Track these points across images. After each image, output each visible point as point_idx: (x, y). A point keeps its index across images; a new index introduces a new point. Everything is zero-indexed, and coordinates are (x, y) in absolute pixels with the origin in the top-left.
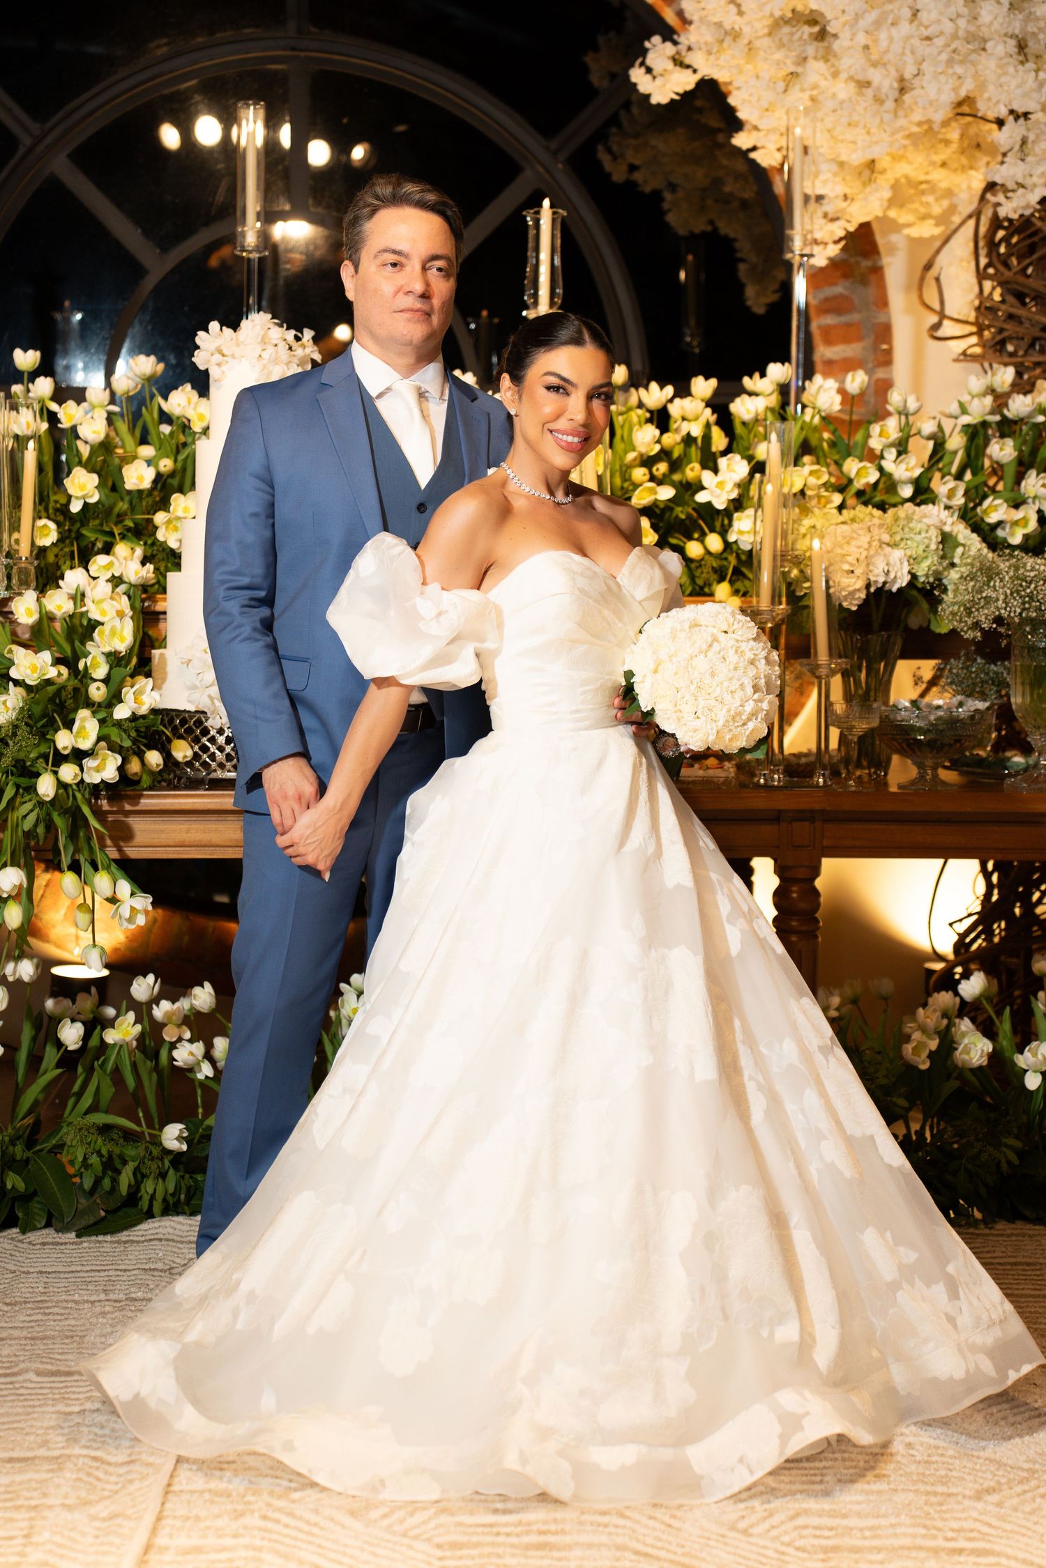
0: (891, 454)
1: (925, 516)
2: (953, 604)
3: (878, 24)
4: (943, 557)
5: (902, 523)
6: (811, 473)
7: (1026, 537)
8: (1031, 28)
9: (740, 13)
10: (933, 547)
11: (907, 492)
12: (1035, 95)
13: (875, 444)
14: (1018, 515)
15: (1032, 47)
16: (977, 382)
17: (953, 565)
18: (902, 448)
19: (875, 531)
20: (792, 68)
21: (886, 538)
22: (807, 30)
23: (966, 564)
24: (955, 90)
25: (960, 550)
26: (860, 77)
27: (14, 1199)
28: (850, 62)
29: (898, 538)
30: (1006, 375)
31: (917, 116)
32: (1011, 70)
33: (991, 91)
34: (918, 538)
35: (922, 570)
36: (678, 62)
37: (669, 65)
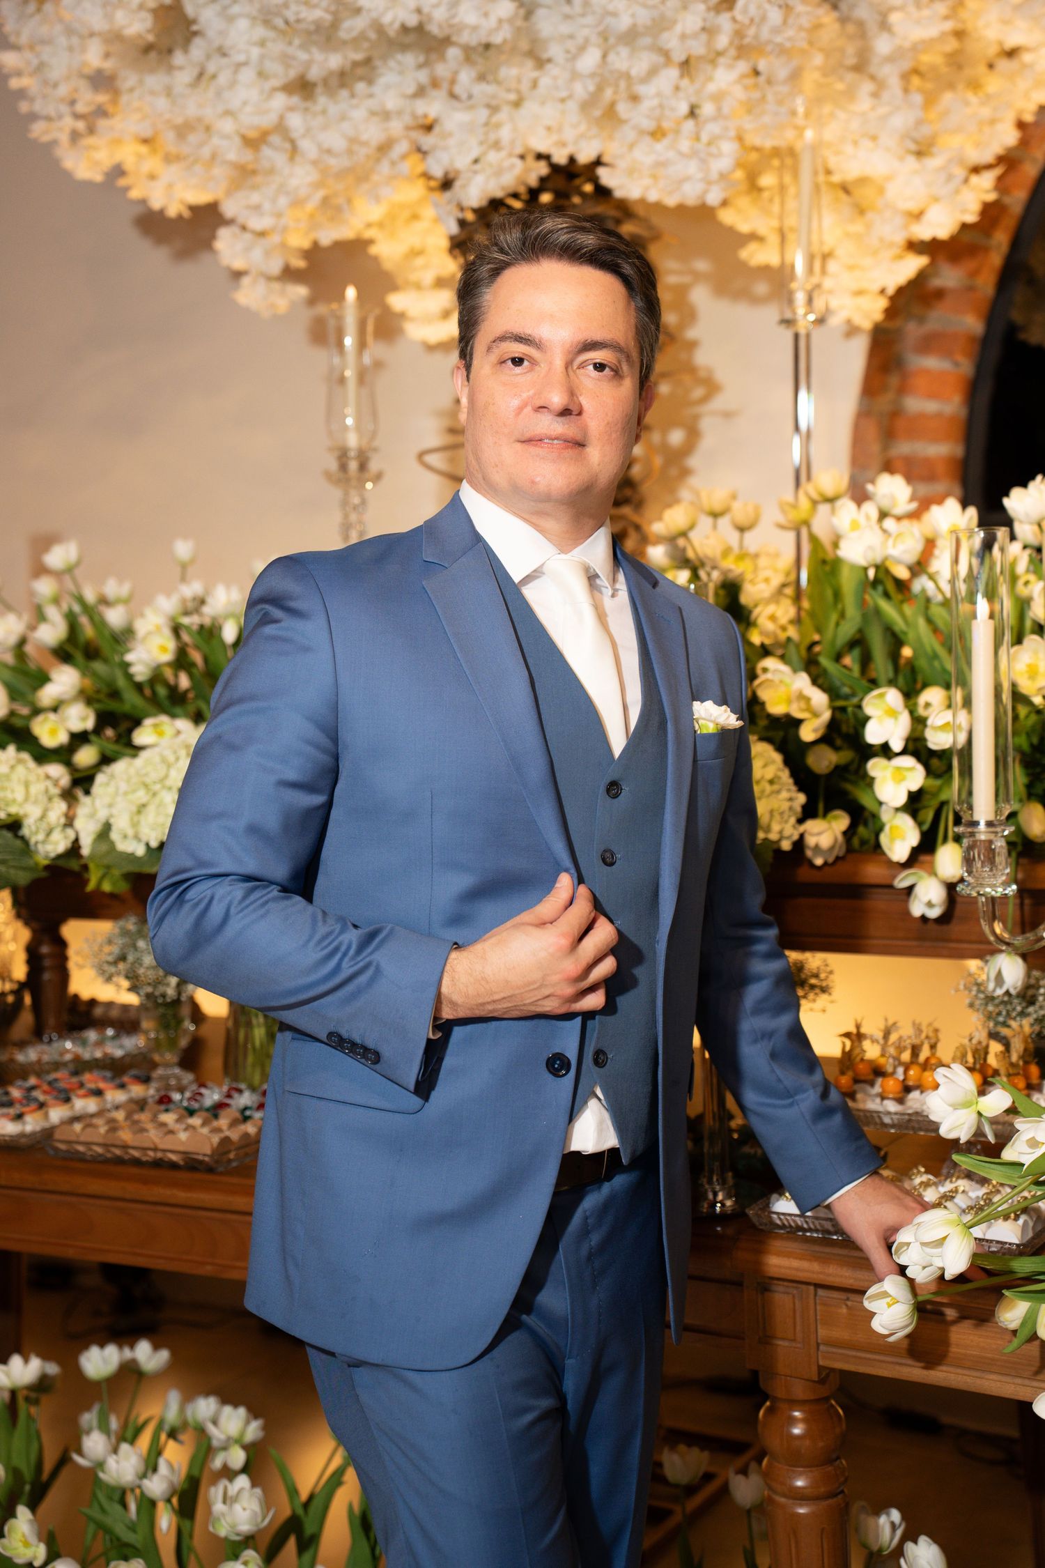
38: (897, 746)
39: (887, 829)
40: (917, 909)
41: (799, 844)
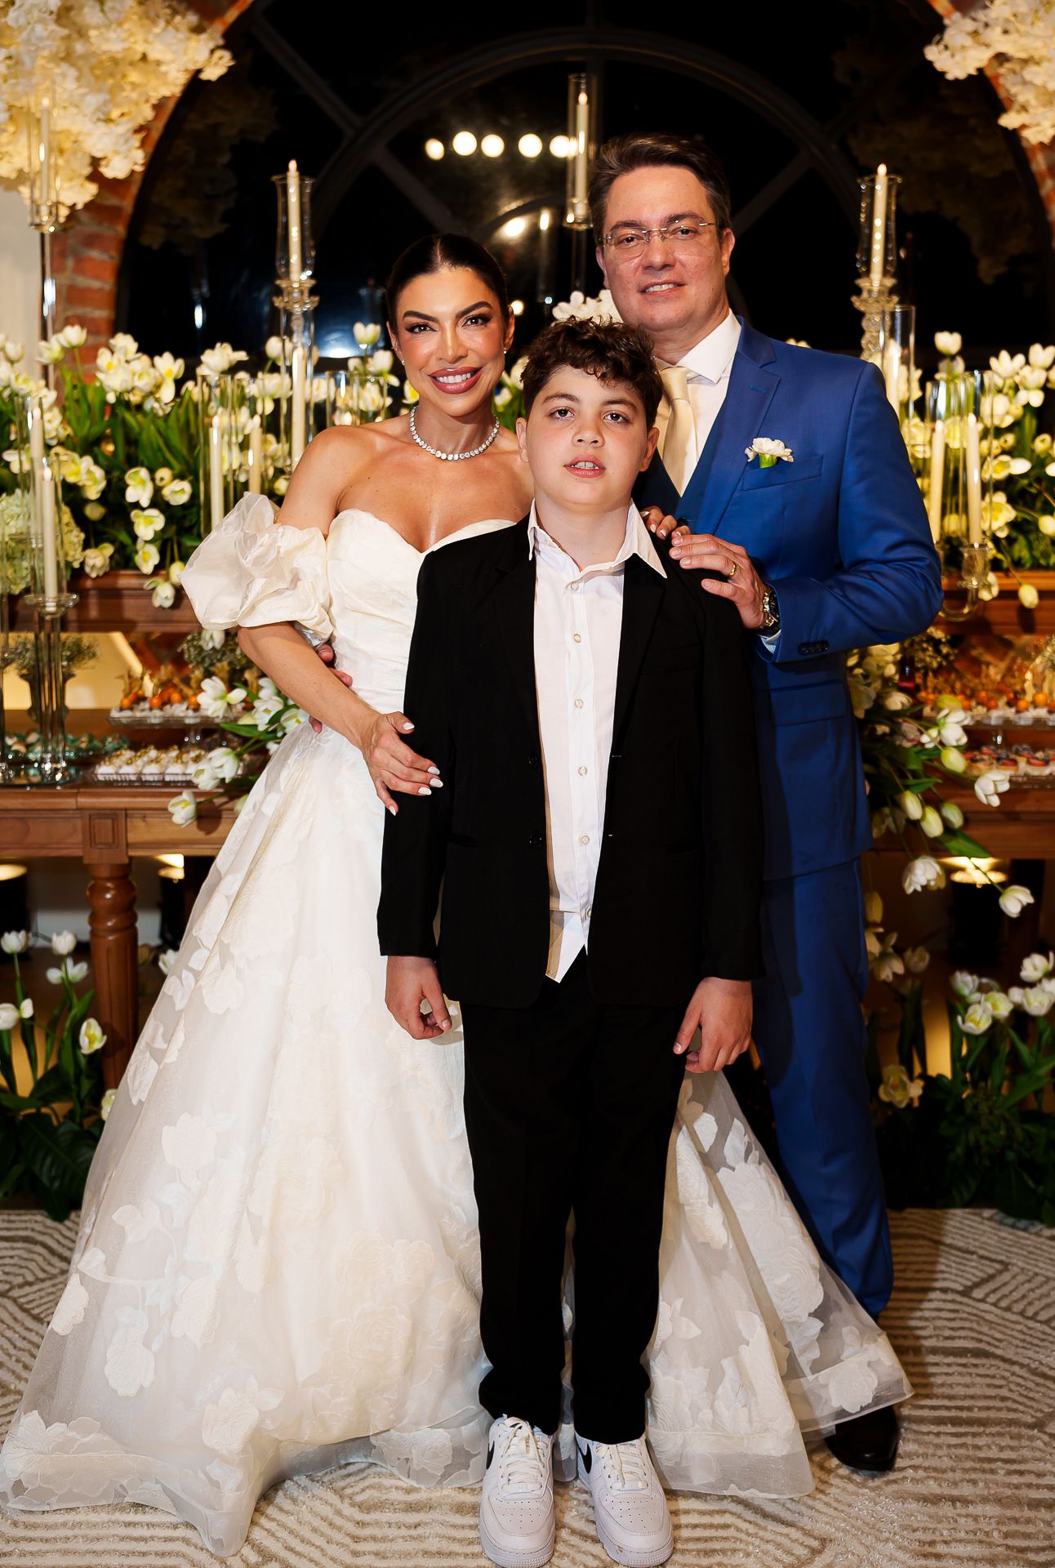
36: (974, 37)
37: (968, 41)
38: (145, 503)
39: (140, 553)
40: (157, 602)
41: (82, 564)
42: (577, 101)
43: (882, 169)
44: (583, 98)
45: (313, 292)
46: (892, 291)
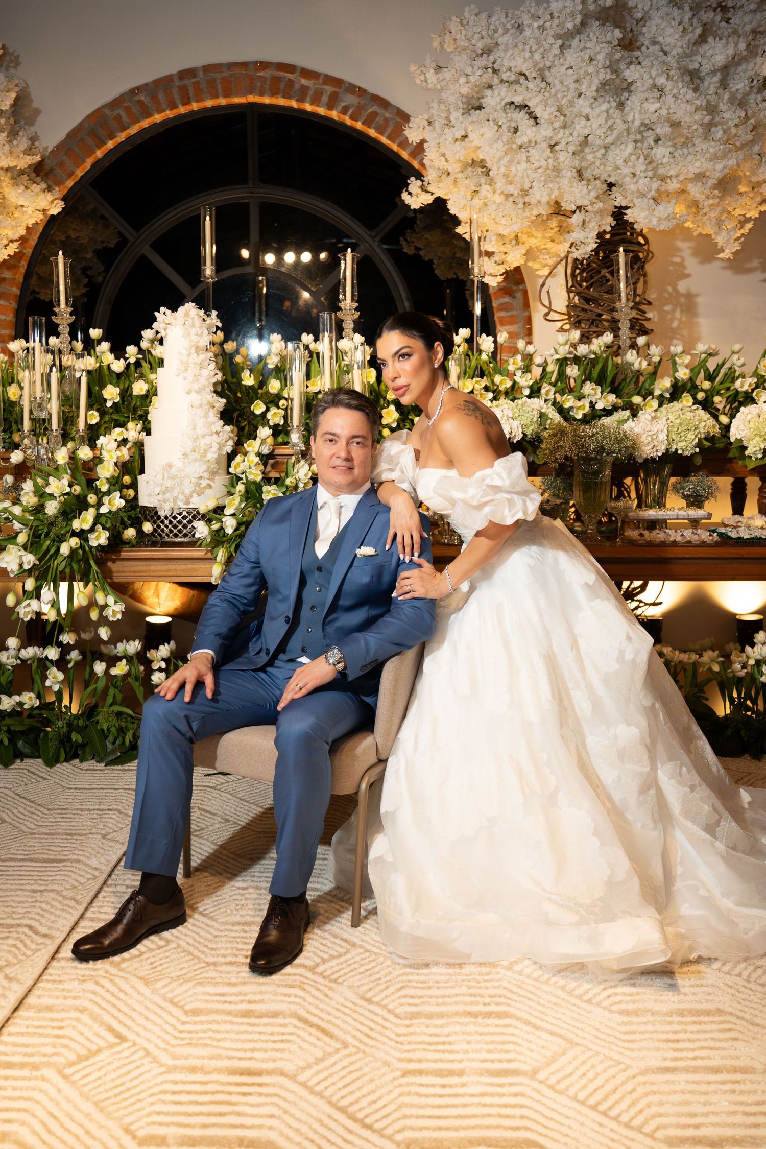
0: (519, 373)
1: (532, 404)
2: (546, 449)
3: (510, 162)
4: (540, 425)
5: (519, 407)
6: (477, 382)
7: (585, 415)
8: (584, 164)
9: (447, 161)
10: (535, 419)
11: (527, 392)
12: (587, 197)
13: (511, 368)
14: (580, 404)
15: (587, 174)
16: (562, 338)
17: (546, 429)
18: (527, 369)
19: (506, 412)
20: (474, 189)
21: (511, 415)
22: (480, 170)
23: (553, 429)
24: (550, 195)
25: (549, 421)
26: (506, 192)
27: (77, 746)
28: (500, 184)
29: (517, 415)
30: (576, 335)
31: (535, 213)
32: (575, 185)
33: (566, 197)
34: (527, 415)
35: (529, 432)
36: (424, 189)
37: (419, 191)
42: (205, 220)
43: (349, 250)
44: (208, 218)
45: (71, 314)
46: (356, 309)
